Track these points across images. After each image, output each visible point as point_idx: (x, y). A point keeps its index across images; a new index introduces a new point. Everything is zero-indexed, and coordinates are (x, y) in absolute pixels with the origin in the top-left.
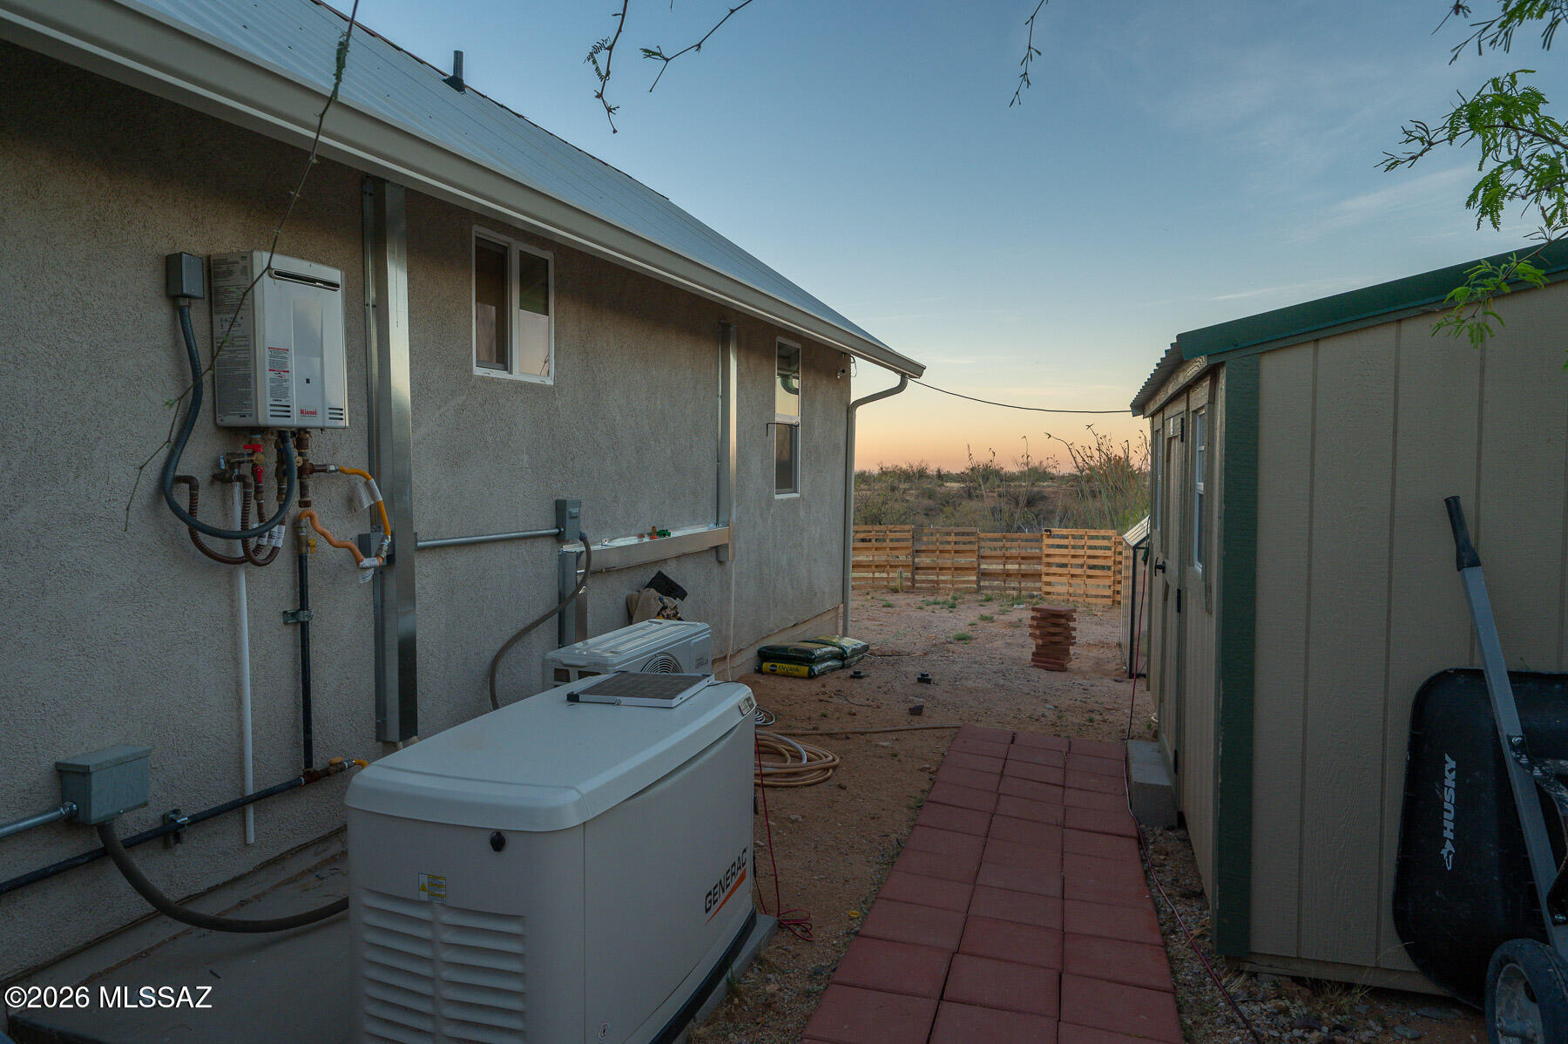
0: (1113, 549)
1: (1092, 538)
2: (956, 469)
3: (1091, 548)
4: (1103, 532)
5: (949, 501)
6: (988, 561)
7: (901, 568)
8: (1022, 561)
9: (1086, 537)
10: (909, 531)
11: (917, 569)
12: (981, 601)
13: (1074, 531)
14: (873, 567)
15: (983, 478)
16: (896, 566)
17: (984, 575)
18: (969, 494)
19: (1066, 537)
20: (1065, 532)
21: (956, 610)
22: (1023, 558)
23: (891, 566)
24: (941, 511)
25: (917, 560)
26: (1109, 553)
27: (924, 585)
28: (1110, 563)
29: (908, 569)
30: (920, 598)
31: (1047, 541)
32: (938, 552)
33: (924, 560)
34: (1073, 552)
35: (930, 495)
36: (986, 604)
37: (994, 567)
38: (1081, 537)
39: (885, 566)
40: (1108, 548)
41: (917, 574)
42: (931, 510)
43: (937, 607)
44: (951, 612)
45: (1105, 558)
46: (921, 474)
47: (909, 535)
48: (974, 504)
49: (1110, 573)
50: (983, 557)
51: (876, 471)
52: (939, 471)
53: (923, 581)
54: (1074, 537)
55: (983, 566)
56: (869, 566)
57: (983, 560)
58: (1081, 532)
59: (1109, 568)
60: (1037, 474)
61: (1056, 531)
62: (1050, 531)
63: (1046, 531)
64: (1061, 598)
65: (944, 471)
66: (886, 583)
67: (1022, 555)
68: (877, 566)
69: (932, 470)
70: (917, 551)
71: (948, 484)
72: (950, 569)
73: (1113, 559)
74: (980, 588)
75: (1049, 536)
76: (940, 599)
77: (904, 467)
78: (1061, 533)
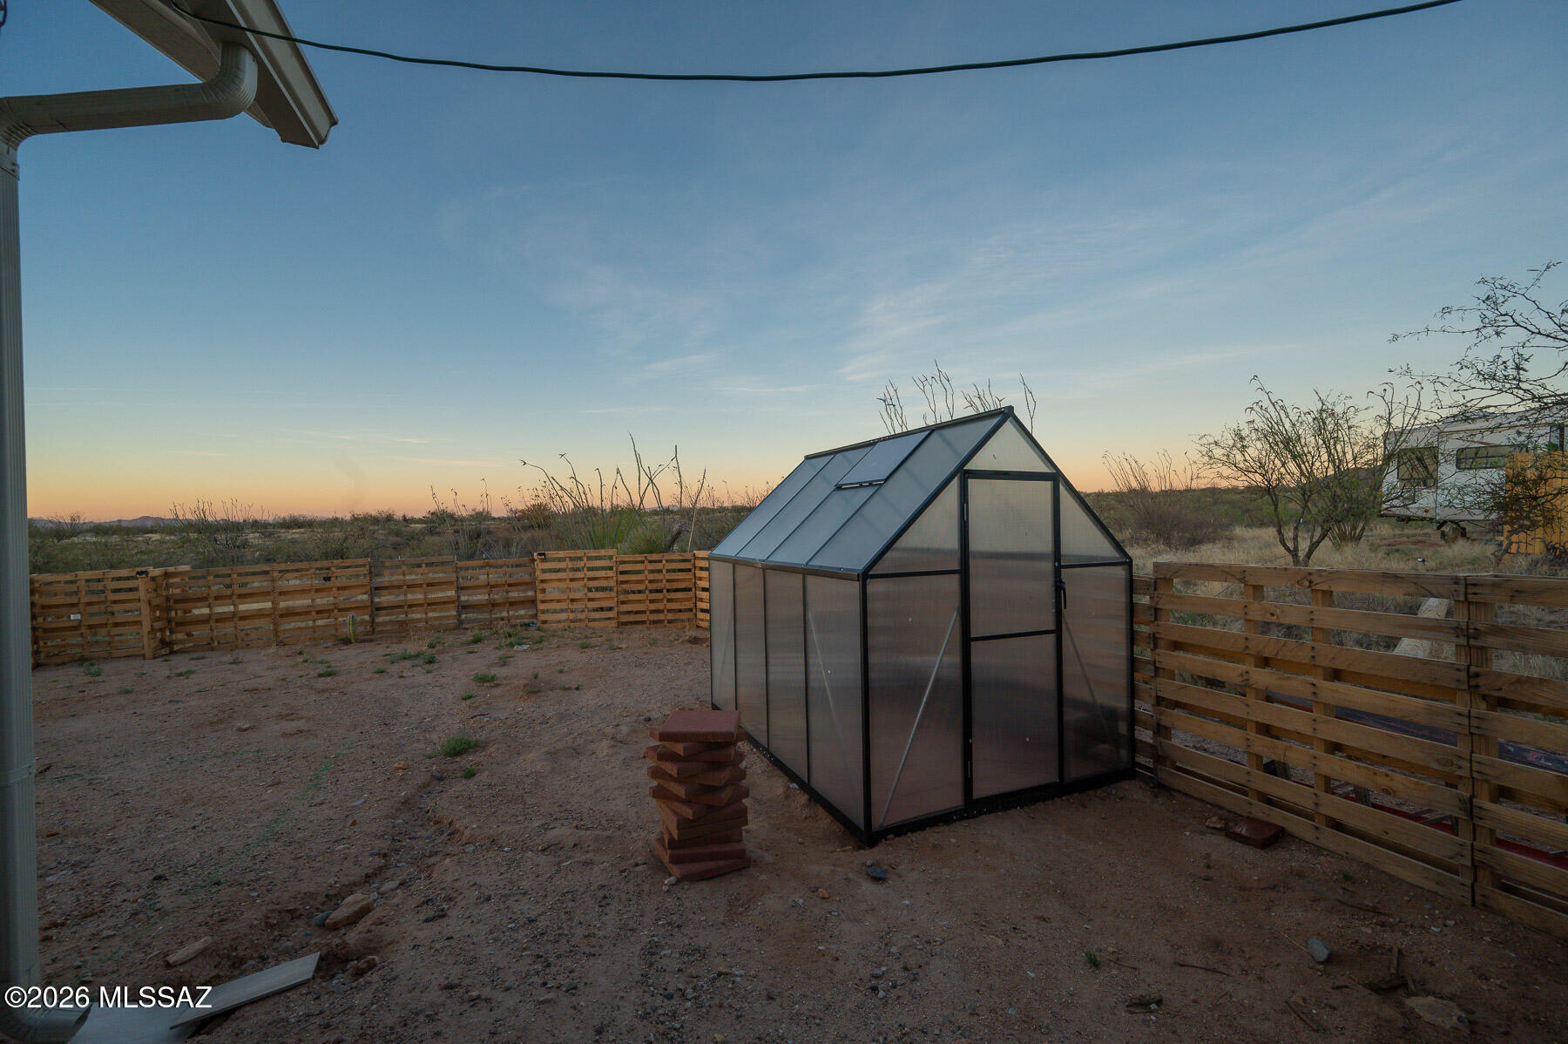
0: (614, 569)
1: (589, 559)
2: (418, 515)
3: (590, 569)
4: (603, 552)
5: (413, 537)
6: (470, 592)
7: (352, 612)
8: (509, 589)
9: (585, 559)
10: (364, 566)
11: (378, 609)
12: (469, 643)
13: (571, 553)
14: (314, 614)
15: (439, 521)
16: (347, 610)
17: (465, 607)
18: (431, 532)
19: (561, 560)
20: (561, 554)
21: (436, 666)
22: (510, 585)
23: (340, 610)
24: (408, 544)
25: (377, 600)
26: (610, 573)
27: (389, 628)
28: (612, 583)
29: (366, 611)
30: (380, 650)
31: (540, 566)
32: (405, 587)
33: (385, 599)
34: (571, 575)
35: (398, 534)
36: (475, 647)
37: (479, 597)
38: (580, 559)
39: (332, 610)
40: (611, 568)
41: (377, 615)
42: (399, 545)
43: (408, 663)
44: (428, 672)
45: (607, 578)
46: (389, 518)
47: (365, 570)
48: (436, 539)
49: (613, 594)
50: (463, 588)
51: (348, 517)
52: (404, 516)
53: (386, 623)
54: (571, 559)
55: (463, 598)
56: (308, 613)
57: (464, 591)
58: (579, 553)
59: (611, 589)
60: (482, 517)
61: (551, 554)
62: (544, 554)
63: (540, 554)
64: (561, 626)
65: (409, 516)
66: (333, 632)
67: (508, 582)
68: (318, 612)
69: (398, 515)
70: (376, 589)
71: (413, 525)
72: (421, 605)
73: (615, 579)
74: (461, 622)
75: (543, 561)
76: (412, 648)
77: (374, 513)
78: (557, 556)
